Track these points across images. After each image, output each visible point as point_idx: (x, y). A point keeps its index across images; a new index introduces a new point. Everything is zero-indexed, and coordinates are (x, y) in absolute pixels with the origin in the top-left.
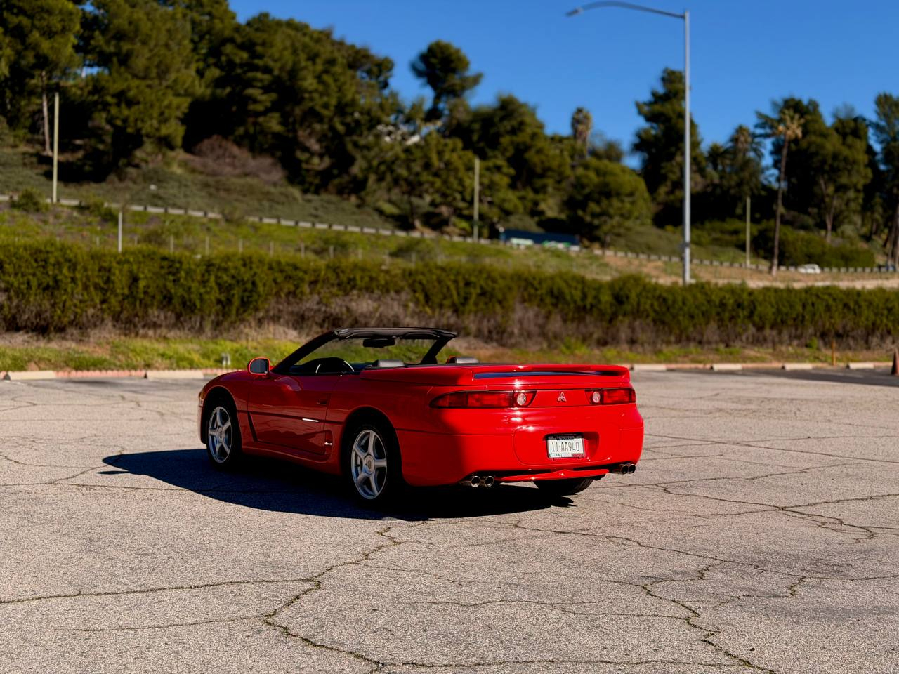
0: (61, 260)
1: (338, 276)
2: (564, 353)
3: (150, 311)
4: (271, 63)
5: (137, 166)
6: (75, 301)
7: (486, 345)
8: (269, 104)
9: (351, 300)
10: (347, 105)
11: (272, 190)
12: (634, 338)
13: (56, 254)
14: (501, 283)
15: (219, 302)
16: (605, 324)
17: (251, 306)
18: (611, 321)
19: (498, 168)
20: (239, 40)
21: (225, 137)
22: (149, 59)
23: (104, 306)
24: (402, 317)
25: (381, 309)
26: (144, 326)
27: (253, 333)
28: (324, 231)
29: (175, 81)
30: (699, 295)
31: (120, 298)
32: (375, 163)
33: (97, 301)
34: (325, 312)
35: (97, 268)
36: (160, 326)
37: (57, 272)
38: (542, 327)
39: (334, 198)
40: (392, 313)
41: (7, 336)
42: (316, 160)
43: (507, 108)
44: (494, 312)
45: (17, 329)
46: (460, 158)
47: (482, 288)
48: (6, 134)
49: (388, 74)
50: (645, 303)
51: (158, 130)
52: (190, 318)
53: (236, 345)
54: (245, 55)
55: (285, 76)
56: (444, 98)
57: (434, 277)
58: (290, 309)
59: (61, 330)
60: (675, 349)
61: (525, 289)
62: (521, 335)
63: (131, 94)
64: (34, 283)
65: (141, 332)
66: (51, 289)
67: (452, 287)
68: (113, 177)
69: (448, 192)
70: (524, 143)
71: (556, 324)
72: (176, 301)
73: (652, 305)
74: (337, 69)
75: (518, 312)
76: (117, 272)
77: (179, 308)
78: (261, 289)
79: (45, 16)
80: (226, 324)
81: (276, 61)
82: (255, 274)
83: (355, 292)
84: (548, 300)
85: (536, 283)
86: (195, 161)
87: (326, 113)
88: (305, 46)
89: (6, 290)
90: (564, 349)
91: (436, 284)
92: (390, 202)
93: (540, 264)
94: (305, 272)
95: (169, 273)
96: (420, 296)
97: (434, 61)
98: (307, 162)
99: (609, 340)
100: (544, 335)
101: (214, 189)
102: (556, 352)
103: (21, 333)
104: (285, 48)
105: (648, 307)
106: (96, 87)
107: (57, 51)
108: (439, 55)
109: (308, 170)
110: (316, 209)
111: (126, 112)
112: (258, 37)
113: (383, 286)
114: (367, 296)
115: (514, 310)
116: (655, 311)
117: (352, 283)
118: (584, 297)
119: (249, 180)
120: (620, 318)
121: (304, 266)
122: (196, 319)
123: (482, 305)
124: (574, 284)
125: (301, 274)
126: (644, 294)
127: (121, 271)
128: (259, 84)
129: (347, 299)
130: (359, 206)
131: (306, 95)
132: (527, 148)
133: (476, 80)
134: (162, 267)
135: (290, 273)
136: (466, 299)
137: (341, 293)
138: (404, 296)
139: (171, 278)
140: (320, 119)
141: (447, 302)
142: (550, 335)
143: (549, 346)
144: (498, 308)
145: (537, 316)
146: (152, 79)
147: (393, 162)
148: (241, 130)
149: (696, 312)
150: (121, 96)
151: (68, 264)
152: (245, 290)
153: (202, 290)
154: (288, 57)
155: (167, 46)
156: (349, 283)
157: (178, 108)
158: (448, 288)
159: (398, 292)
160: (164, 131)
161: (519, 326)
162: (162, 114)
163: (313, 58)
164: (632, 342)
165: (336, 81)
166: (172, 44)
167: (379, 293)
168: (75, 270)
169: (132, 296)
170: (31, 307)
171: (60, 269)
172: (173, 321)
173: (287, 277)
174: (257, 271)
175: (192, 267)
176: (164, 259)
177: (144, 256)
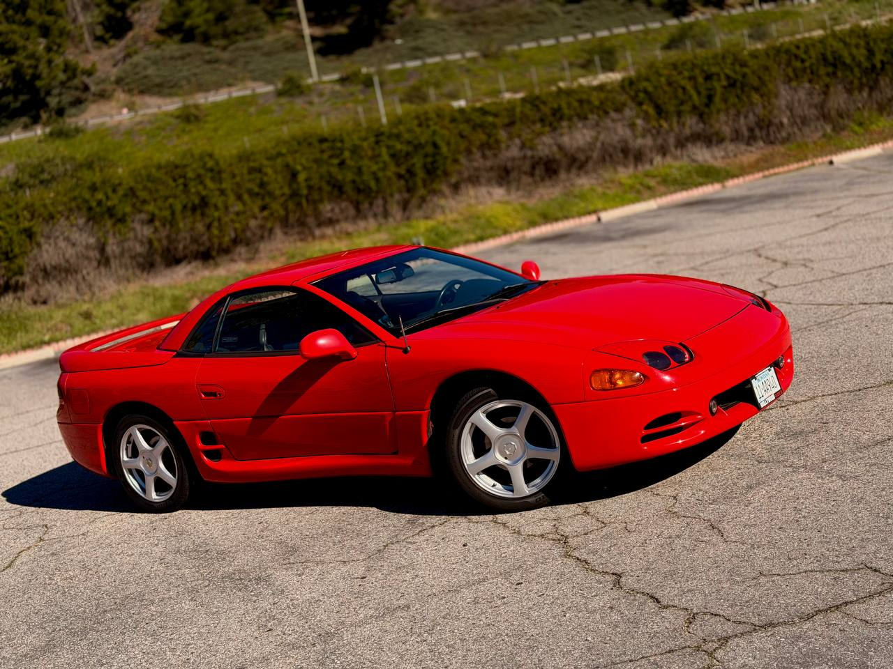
0: (202, 171)
2: (856, 133)
3: (321, 207)
6: (232, 216)
7: (750, 148)
9: (562, 135)
11: (530, 10)
13: (195, 166)
14: (754, 64)
15: (400, 176)
17: (440, 172)
23: (266, 213)
24: (631, 141)
25: (602, 137)
26: (320, 225)
27: (452, 203)
28: (588, 41)
31: (283, 199)
33: (256, 210)
34: (532, 157)
35: (245, 171)
36: (338, 221)
37: (200, 188)
38: (822, 106)
40: (616, 138)
41: (168, 272)
44: (752, 104)
47: (728, 77)
52: (371, 204)
53: (431, 223)
57: (663, 80)
58: (489, 163)
59: (226, 251)
61: (789, 64)
62: (793, 123)
64: (178, 207)
65: (317, 232)
66: (199, 208)
67: (689, 87)
71: (838, 99)
72: (348, 188)
75: (785, 95)
76: (269, 171)
77: (353, 195)
78: (444, 149)
80: (415, 201)
82: (434, 133)
83: (565, 124)
84: (822, 71)
85: (801, 53)
89: (151, 221)
90: (857, 128)
91: (667, 88)
93: (836, 15)
95: (331, 157)
96: (649, 109)
100: (825, 117)
101: (471, 24)
102: (845, 133)
103: (183, 264)
110: (578, 19)
113: (598, 108)
114: (580, 125)
115: (777, 96)
117: (558, 115)
118: (871, 52)
121: (493, 109)
122: (378, 203)
123: (733, 100)
124: (854, 41)
125: (490, 119)
127: (274, 168)
129: (556, 134)
134: (322, 151)
135: (478, 121)
136: (710, 98)
137: (547, 129)
138: (627, 113)
139: (335, 161)
141: (686, 108)
142: (833, 113)
143: (834, 129)
144: (756, 97)
145: (810, 94)
151: (210, 175)
152: (426, 156)
153: (374, 168)
156: (554, 115)
158: (684, 89)
159: (618, 110)
161: (788, 113)
167: (595, 117)
168: (221, 181)
169: (295, 194)
170: (183, 234)
171: (202, 183)
172: (352, 212)
173: (475, 127)
174: (437, 128)
175: (357, 142)
176: (323, 140)
177: (299, 143)
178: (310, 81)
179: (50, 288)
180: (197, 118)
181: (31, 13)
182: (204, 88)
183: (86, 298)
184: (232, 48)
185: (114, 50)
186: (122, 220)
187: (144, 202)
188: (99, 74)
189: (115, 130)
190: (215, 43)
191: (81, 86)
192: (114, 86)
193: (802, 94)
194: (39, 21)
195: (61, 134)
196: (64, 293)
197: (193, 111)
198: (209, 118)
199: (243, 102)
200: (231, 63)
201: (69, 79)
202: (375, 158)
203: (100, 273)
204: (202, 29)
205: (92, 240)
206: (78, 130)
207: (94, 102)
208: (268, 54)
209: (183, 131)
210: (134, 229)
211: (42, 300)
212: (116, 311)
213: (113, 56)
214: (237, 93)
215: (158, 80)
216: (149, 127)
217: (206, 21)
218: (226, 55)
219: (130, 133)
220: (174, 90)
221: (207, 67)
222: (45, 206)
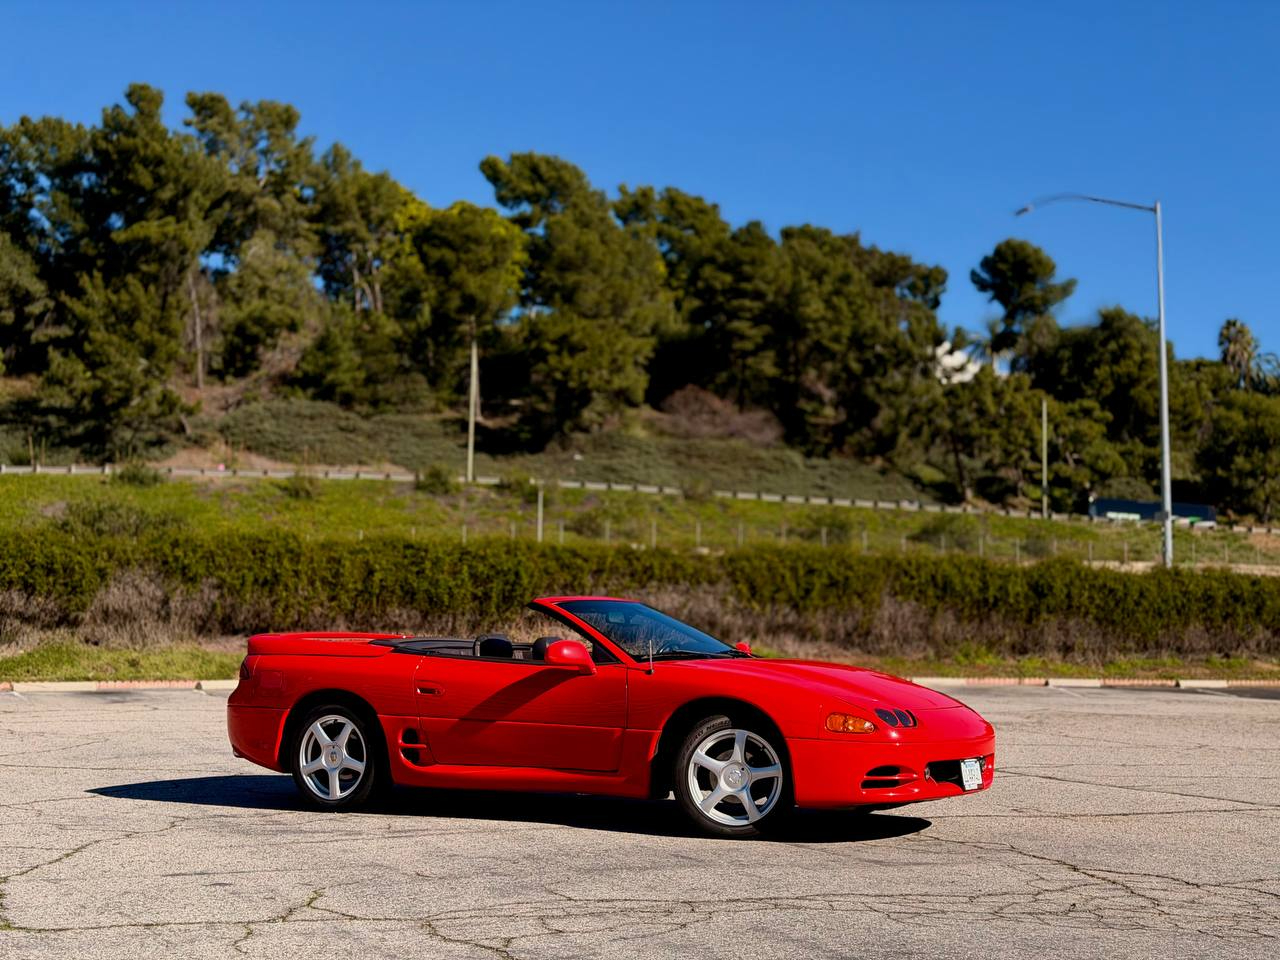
0: (282, 550)
1: (630, 564)
2: (959, 663)
3: (388, 609)
4: (763, 286)
5: (586, 430)
6: (300, 599)
7: (846, 653)
8: (760, 340)
9: (649, 594)
10: (865, 335)
11: (763, 453)
12: (1069, 643)
13: (277, 544)
14: (861, 569)
15: (475, 597)
16: (1021, 624)
17: (516, 603)
18: (1029, 620)
19: (1087, 413)
20: (721, 258)
21: (704, 387)
22: (602, 293)
23: (333, 604)
24: (719, 615)
25: (690, 604)
29: (634, 318)
30: (1168, 584)
31: (353, 594)
32: (905, 412)
33: (324, 597)
35: (324, 559)
37: (276, 565)
38: (924, 627)
39: (849, 463)
40: (705, 610)
41: (223, 640)
42: (829, 411)
43: (1112, 325)
44: (852, 608)
45: (235, 632)
46: (1026, 399)
47: (830, 577)
48: (426, 397)
49: (940, 288)
50: (1081, 595)
51: (608, 382)
52: (440, 617)
54: (728, 278)
55: (781, 301)
56: (1019, 318)
57: (764, 564)
60: (1138, 659)
61: (897, 577)
62: (894, 638)
63: (575, 338)
64: (250, 578)
66: (270, 584)
67: (788, 575)
68: (553, 445)
69: (1011, 448)
70: (1129, 375)
71: (945, 624)
72: (420, 596)
73: (1091, 598)
74: (853, 288)
75: (888, 608)
76: (348, 564)
77: (425, 606)
78: (525, 581)
79: (473, 246)
81: (769, 283)
82: (519, 562)
83: (654, 583)
84: (931, 592)
85: (911, 570)
86: (664, 419)
87: (836, 347)
88: (811, 260)
89: (219, 587)
91: (766, 573)
92: (928, 463)
94: (586, 560)
95: (413, 563)
96: (744, 588)
97: (1002, 266)
98: (815, 413)
99: (1030, 645)
100: (929, 639)
101: (685, 454)
102: (948, 661)
103: (240, 636)
104: (784, 266)
105: (1085, 600)
106: (534, 332)
107: (486, 289)
108: (1011, 259)
109: (816, 426)
110: (823, 478)
111: (567, 361)
112: (744, 253)
113: (692, 576)
114: (670, 588)
115: (880, 606)
116: (1098, 607)
117: (649, 573)
118: (985, 588)
119: (734, 442)
120: (1044, 615)
121: (585, 553)
122: (447, 618)
123: (832, 600)
124: (969, 571)
125: (579, 562)
126: (1077, 582)
127: (353, 562)
128: (748, 315)
129: (643, 592)
130: (883, 472)
131: (810, 326)
132: (1133, 381)
133: (1066, 289)
134: (405, 557)
135: (567, 561)
136: (808, 592)
137: (635, 585)
138: (720, 587)
139: (415, 569)
140: (832, 356)
141: (782, 596)
142: (939, 638)
143: (937, 654)
144: (856, 602)
145: (915, 613)
146: (605, 317)
147: (930, 410)
148: (723, 376)
149: (1163, 607)
150: (565, 344)
151: (290, 555)
152: (506, 583)
153: (452, 583)
154: (786, 276)
155: (625, 274)
156: (645, 572)
157: (637, 352)
158: (783, 578)
159: (712, 583)
160: (618, 382)
161: (891, 627)
162: (614, 361)
163: (818, 276)
164: (1067, 649)
165: (850, 304)
166: (632, 270)
167: (688, 584)
168: (298, 562)
169: (365, 591)
170: (246, 607)
171: (280, 561)
172: (418, 620)
173: (564, 567)
174: (523, 559)
175: (440, 555)
176: (408, 546)
177: (385, 544)
178: (461, 480)
179: (106, 630)
180: (308, 494)
181: (138, 326)
182: (328, 459)
183: (137, 647)
184: (377, 418)
185: (229, 390)
186: (193, 580)
187: (219, 567)
188: (203, 416)
189: (203, 489)
190: (358, 408)
191: (175, 425)
192: (218, 435)
193: (907, 609)
194: (146, 337)
195: (133, 479)
196: (117, 638)
197: (307, 486)
198: (323, 498)
199: (371, 488)
200: (370, 437)
201: (163, 414)
202: (455, 574)
203: (157, 627)
204: (345, 388)
205: (159, 593)
206: (156, 479)
207: (185, 447)
208: (420, 436)
209: (287, 507)
210: (202, 591)
211: (93, 639)
212: (162, 665)
213: (225, 397)
214: (369, 474)
215: (273, 438)
216: (245, 493)
217: (354, 380)
218: (365, 425)
219: (221, 496)
220: (289, 455)
221: (340, 435)
222: (125, 552)
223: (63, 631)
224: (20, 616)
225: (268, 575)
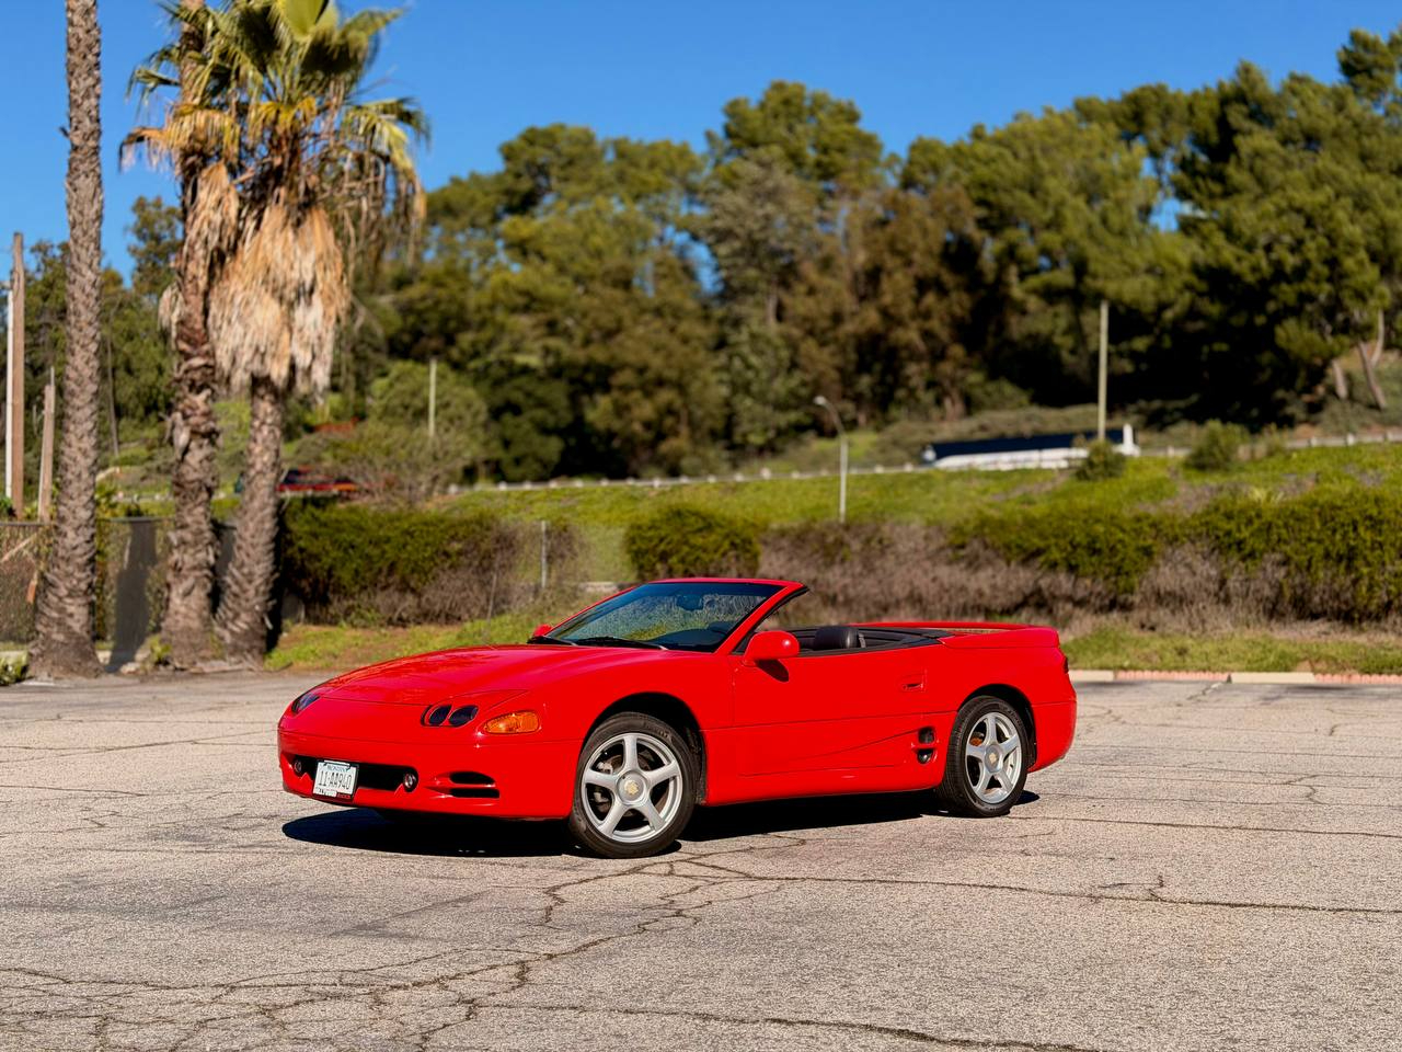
0: (1358, 517)
6: (1388, 576)
13: (1351, 509)
41: (1298, 626)
45: (1315, 616)
59: (1374, 617)
64: (1320, 551)
66: (1349, 558)
89: (1285, 563)
103: (1320, 621)
151: (1368, 523)
168: (1379, 532)
170: (1320, 586)
179: (1162, 614)
183: (1195, 634)
186: (1252, 555)
187: (1281, 541)
196: (1172, 622)
203: (1219, 610)
205: (1213, 572)
210: (1264, 569)
211: (1148, 625)
212: (1213, 654)
223: (1115, 615)
224: (1069, 599)
225: (1343, 550)
